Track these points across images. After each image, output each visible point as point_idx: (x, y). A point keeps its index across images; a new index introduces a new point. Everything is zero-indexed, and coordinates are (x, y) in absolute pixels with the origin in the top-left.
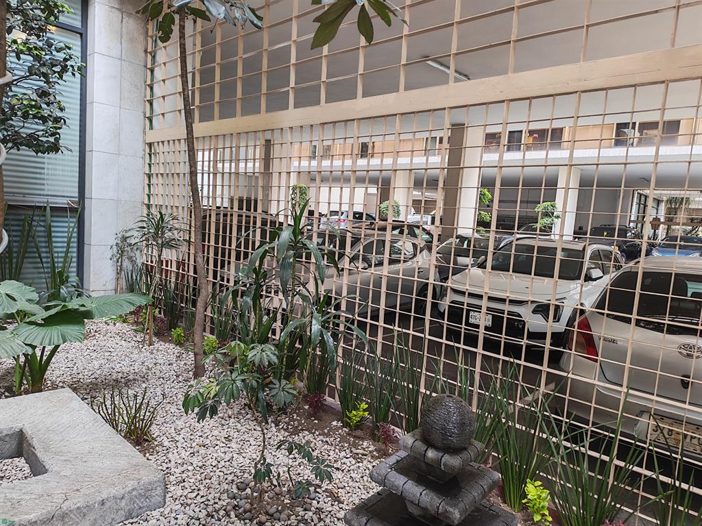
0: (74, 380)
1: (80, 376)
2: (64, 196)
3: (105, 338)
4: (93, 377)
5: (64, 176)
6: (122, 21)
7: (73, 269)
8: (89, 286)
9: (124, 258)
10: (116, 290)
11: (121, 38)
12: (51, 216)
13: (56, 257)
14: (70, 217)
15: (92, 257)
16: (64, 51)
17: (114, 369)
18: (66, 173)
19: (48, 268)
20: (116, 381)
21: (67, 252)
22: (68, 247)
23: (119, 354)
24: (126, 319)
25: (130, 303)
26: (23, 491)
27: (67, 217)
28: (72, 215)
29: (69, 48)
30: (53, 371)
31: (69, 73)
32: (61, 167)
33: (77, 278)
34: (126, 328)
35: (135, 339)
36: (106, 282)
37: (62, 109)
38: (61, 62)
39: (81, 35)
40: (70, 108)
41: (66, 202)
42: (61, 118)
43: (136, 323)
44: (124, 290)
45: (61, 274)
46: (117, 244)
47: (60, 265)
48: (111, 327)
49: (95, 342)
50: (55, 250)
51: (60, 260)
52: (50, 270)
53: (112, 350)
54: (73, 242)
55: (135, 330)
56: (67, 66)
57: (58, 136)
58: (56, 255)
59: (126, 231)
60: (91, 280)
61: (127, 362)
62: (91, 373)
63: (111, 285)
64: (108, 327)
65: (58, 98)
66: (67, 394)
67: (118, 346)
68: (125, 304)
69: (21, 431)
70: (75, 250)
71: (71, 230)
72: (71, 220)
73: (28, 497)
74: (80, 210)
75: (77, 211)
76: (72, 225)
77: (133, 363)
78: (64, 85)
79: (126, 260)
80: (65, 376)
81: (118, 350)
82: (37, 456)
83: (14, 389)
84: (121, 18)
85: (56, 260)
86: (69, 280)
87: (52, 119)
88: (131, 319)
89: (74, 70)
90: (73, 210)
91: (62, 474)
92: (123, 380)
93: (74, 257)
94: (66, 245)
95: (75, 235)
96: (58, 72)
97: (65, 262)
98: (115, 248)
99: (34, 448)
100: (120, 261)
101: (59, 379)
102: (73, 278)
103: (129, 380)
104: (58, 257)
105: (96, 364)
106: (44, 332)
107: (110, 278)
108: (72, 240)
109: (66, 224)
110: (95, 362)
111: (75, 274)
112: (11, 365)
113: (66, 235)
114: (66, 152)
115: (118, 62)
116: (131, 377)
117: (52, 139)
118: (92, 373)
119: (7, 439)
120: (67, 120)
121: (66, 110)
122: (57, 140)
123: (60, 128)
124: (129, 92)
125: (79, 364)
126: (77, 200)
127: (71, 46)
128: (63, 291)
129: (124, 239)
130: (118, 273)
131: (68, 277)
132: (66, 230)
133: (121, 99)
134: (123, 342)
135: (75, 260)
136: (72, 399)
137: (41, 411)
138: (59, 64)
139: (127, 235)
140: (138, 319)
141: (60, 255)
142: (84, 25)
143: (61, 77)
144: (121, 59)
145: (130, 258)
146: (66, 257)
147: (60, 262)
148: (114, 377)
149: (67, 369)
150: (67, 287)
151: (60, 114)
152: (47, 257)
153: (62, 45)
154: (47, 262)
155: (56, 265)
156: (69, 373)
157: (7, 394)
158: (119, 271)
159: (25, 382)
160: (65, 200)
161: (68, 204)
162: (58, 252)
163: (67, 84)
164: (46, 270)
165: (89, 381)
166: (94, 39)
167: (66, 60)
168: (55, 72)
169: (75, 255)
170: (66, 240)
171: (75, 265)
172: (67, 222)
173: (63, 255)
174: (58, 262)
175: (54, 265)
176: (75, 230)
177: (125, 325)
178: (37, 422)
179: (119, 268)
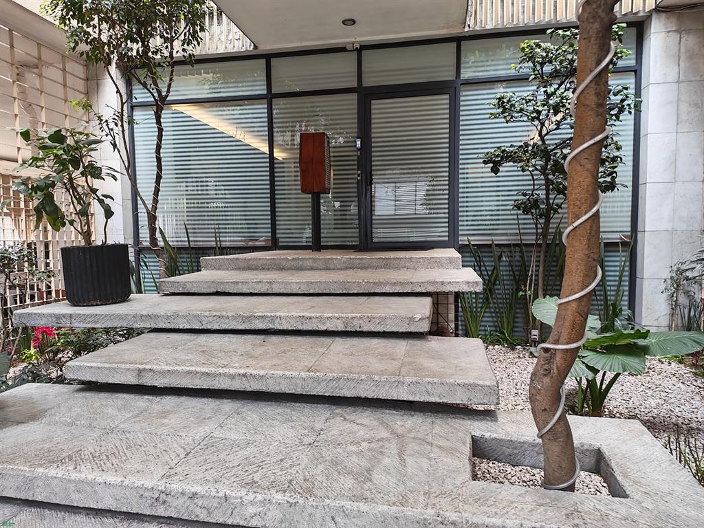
0: (631, 414)
1: (637, 411)
2: (617, 232)
3: (660, 377)
4: (650, 415)
5: (613, 212)
6: (680, 41)
7: (625, 303)
8: (641, 321)
9: (680, 292)
10: (670, 327)
11: (679, 60)
12: (605, 251)
13: (608, 291)
14: (622, 251)
15: (644, 291)
16: (622, 93)
17: (672, 412)
18: (616, 209)
19: (601, 300)
20: (676, 425)
21: (619, 286)
22: (620, 280)
23: (678, 397)
24: (683, 359)
25: (694, 341)
26: (609, 507)
27: (619, 251)
28: (623, 249)
29: (626, 89)
30: (610, 400)
31: (626, 112)
32: (611, 204)
33: (630, 311)
34: (683, 369)
35: (694, 383)
36: (660, 317)
37: (618, 149)
38: (618, 104)
39: (635, 71)
40: (626, 146)
41: (619, 236)
42: (617, 157)
43: (694, 365)
44: (679, 328)
45: (614, 306)
46: (672, 278)
47: (612, 298)
48: (665, 366)
49: (649, 378)
50: (608, 283)
51: (612, 293)
52: (602, 303)
53: (667, 390)
54: (625, 276)
55: (695, 374)
56: (624, 106)
57: (615, 175)
58: (609, 288)
59: (682, 263)
60: (644, 314)
61: (687, 407)
62: (647, 410)
63: (664, 321)
64: (663, 366)
65: (615, 139)
66: (638, 426)
67: (675, 387)
68: (690, 343)
69: (599, 449)
70: (627, 283)
71: (623, 264)
72: (624, 254)
73: (614, 515)
74: (632, 243)
75: (630, 246)
76: (623, 259)
77: (696, 410)
78: (621, 125)
79: (683, 295)
80: (621, 408)
81: (675, 392)
82: (616, 479)
83: (576, 410)
84: (678, 39)
85: (609, 293)
86: (623, 313)
87: (609, 160)
88: (690, 360)
89: (630, 108)
90: (624, 244)
91: (643, 504)
92: (684, 426)
93: (626, 291)
94: (617, 278)
95: (627, 269)
96: (615, 115)
97: (617, 295)
98: (669, 281)
99: (613, 470)
100: (675, 295)
101: (616, 410)
102: (626, 312)
103: (692, 429)
104: (610, 290)
105: (653, 403)
106: (605, 361)
107: (664, 313)
108: (624, 274)
109: (618, 259)
110: (651, 400)
111: (626, 308)
112: (572, 387)
113: (618, 269)
114: (621, 188)
115: (675, 86)
116: (694, 425)
117: (608, 179)
118: (649, 411)
119: (587, 453)
120: (624, 158)
121: (623, 148)
122: (613, 179)
123: (616, 167)
124: (688, 114)
125: (634, 399)
126: (629, 234)
127: (628, 86)
128: (618, 323)
129: (680, 272)
130: (673, 309)
131: (621, 310)
132: (618, 264)
133: (678, 124)
134: (681, 384)
135: (626, 293)
136: (643, 433)
137: (614, 437)
138: (617, 107)
139: (684, 267)
140: (697, 361)
141: (612, 288)
142: (639, 62)
143: (618, 118)
144: (678, 82)
145: (687, 293)
146: (618, 290)
147: (613, 295)
148: (673, 420)
149: (623, 401)
150: (621, 320)
151: (617, 154)
152: (600, 290)
153: (620, 88)
154: (600, 295)
155: (609, 298)
156: (625, 406)
157: (570, 412)
158: (674, 306)
159: (585, 406)
160: (617, 235)
161: (621, 238)
162: (610, 286)
163: (623, 123)
164: (599, 302)
165: (647, 418)
166: (649, 71)
167: (623, 101)
168: (612, 115)
169: (627, 288)
170: (618, 273)
171: (626, 298)
172: (618, 256)
173: (616, 288)
174: (610, 296)
175: (606, 298)
176: (628, 264)
177: (682, 366)
178: (612, 445)
179: (674, 303)
